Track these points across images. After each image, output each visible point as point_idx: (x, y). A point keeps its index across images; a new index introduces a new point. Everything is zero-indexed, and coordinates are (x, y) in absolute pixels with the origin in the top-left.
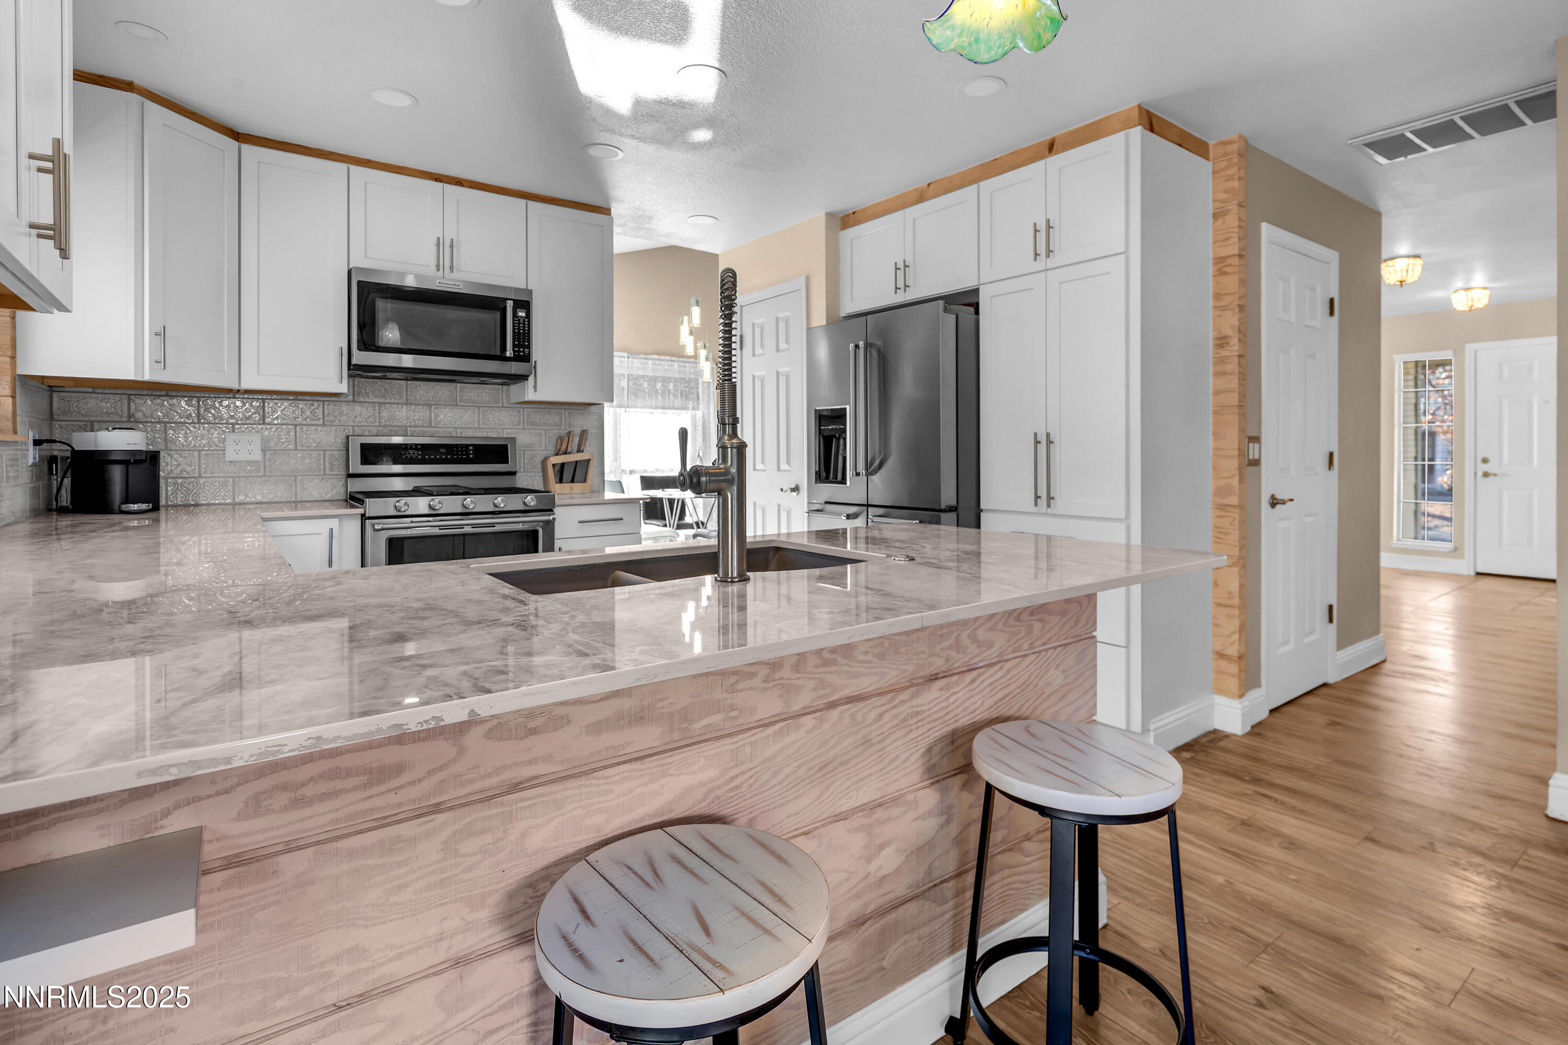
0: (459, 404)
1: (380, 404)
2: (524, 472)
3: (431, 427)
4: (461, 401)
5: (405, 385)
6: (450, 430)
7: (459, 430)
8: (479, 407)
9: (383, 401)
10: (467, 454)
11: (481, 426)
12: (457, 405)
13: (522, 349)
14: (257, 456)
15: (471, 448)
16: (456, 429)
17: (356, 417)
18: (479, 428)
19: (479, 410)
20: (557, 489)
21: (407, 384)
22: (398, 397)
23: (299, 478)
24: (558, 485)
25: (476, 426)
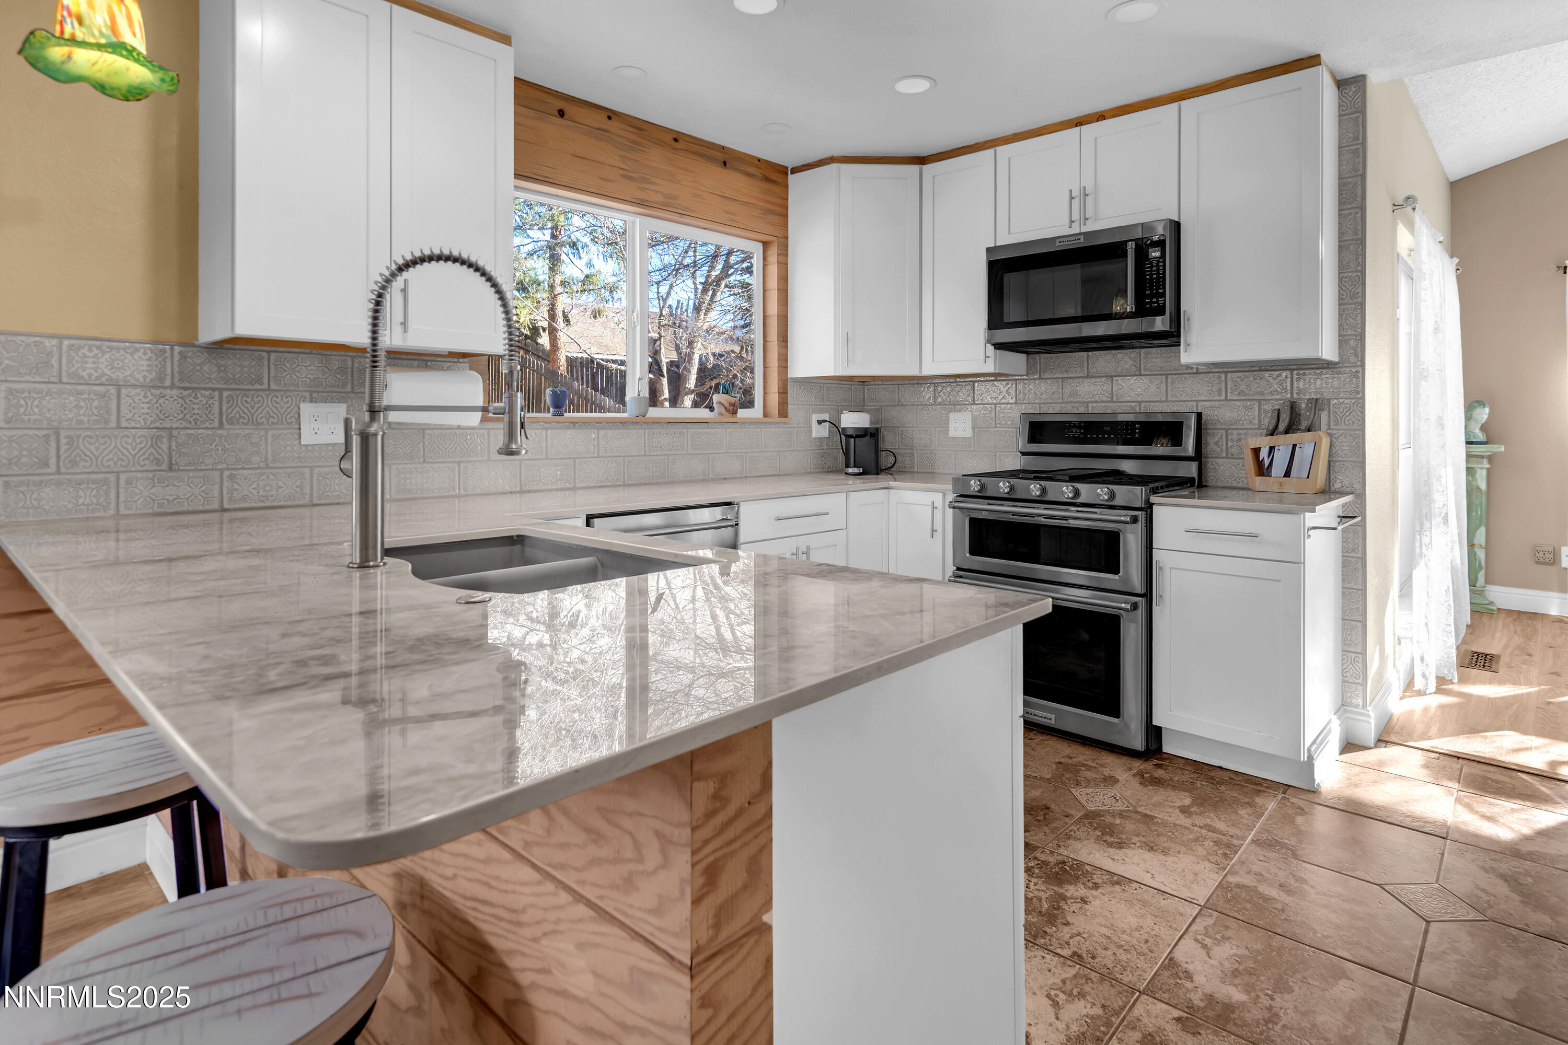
0: (1143, 372)
1: (1062, 378)
2: (1227, 457)
3: (1112, 402)
4: (1146, 370)
5: (1086, 357)
6: (1133, 404)
7: (1143, 405)
8: (1167, 375)
9: (1065, 375)
10: (1133, 433)
11: (1169, 399)
12: (1140, 375)
13: (1155, 300)
14: (968, 433)
15: (1137, 426)
16: (1140, 402)
17: (1042, 394)
18: (1167, 401)
19: (1167, 379)
20: (1257, 485)
21: (1088, 356)
22: (1080, 370)
23: (998, 454)
24: (1259, 479)
25: (1164, 398)
